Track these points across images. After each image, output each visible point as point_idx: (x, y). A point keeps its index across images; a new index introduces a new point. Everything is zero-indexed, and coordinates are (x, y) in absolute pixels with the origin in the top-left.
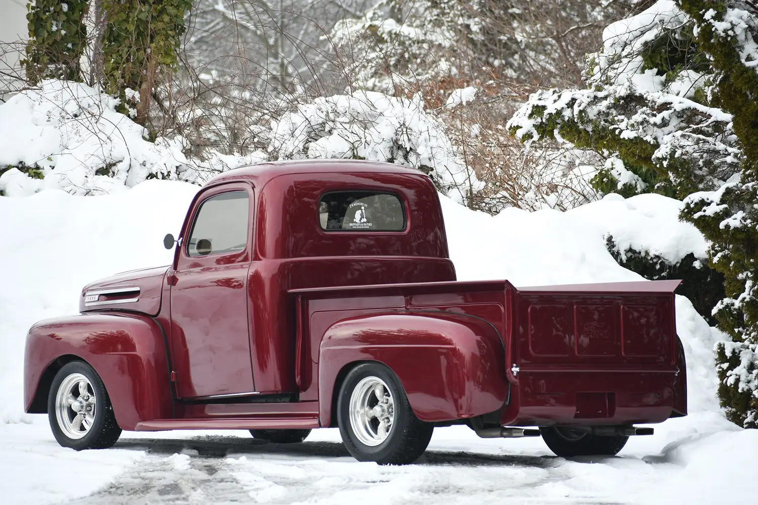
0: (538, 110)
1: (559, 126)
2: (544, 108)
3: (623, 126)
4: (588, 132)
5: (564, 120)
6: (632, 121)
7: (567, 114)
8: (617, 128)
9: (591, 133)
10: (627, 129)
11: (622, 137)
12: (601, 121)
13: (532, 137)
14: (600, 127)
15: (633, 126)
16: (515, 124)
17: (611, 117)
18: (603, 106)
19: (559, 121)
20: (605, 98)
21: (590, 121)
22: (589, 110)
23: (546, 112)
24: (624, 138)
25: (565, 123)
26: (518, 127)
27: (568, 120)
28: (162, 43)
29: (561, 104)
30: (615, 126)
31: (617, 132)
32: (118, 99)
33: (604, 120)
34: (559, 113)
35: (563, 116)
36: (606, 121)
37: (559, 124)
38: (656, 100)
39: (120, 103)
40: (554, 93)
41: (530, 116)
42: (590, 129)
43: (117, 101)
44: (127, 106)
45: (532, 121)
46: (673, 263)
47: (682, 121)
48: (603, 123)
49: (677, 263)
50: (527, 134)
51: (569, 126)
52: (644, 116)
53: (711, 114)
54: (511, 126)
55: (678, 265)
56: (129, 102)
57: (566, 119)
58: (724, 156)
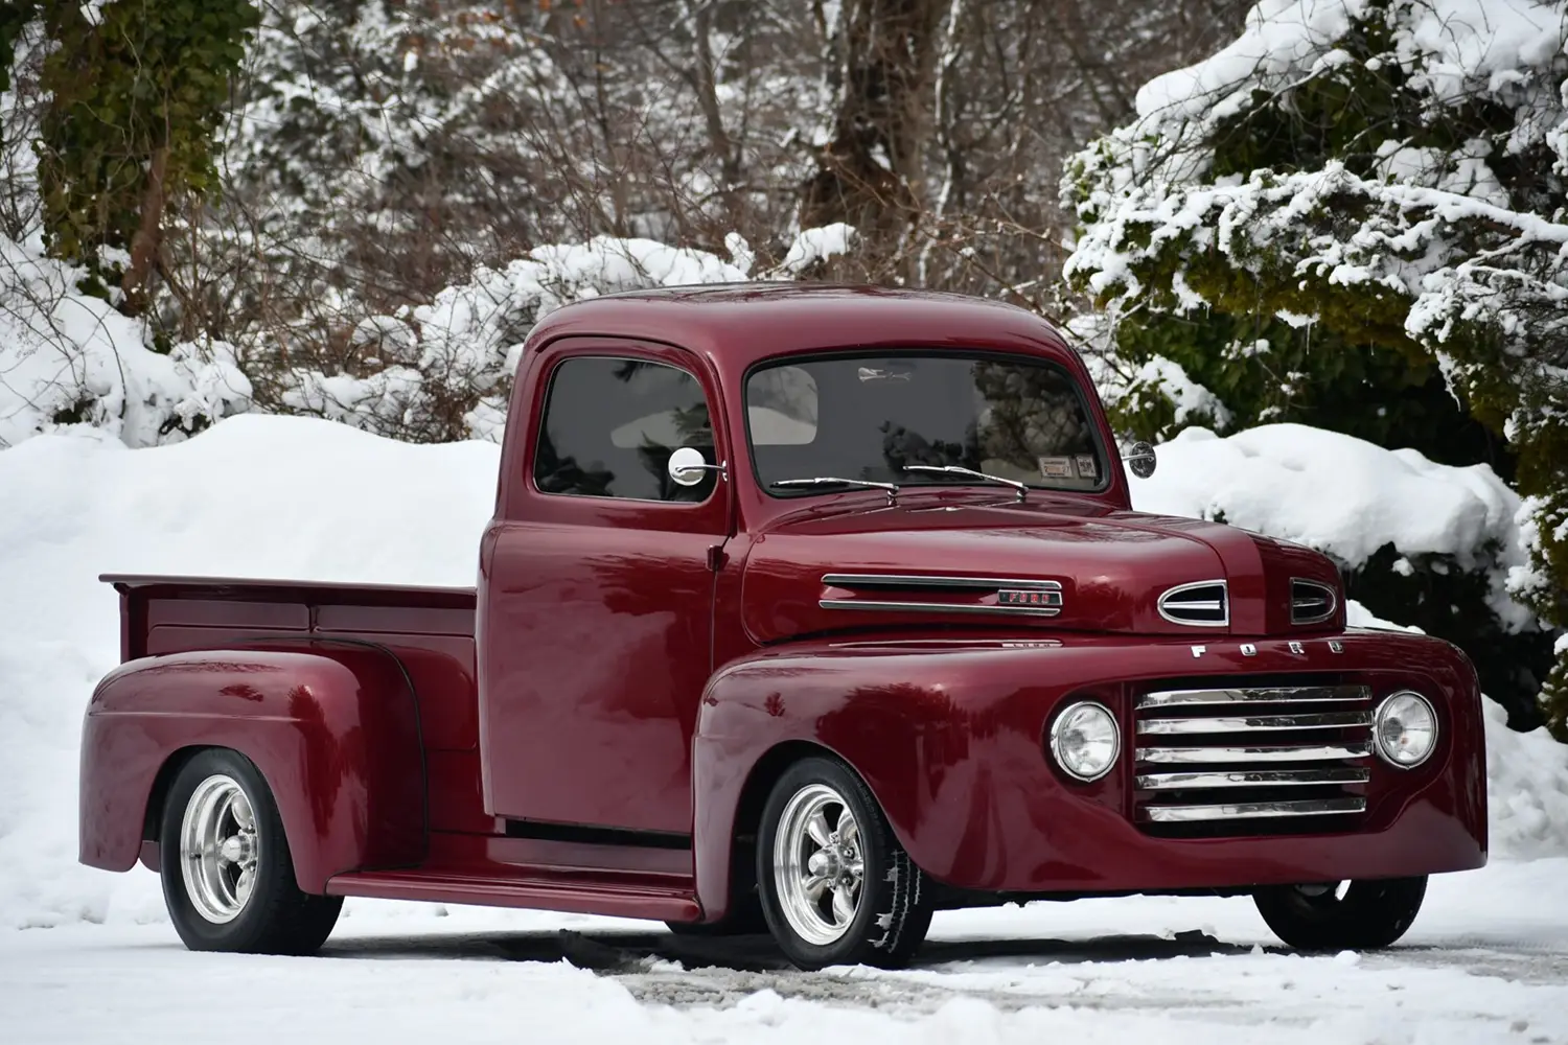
0: (1138, 232)
1: (1184, 265)
2: (1150, 226)
3: (1330, 256)
4: (1249, 274)
5: (1195, 253)
6: (1350, 248)
7: (1203, 237)
8: (1317, 264)
9: (1258, 277)
10: (1343, 263)
11: (1332, 280)
12: (1279, 251)
13: (1125, 290)
14: (1280, 264)
15: (1355, 257)
16: (1084, 265)
17: (1303, 241)
18: (1282, 217)
19: (1185, 254)
20: (1286, 200)
21: (1257, 251)
22: (1253, 228)
23: (1156, 235)
24: (1339, 284)
25: (1200, 259)
26: (1092, 271)
27: (1206, 252)
28: (186, 146)
29: (1189, 217)
30: (1314, 259)
31: (1320, 271)
32: (84, 268)
33: (1286, 249)
34: (1185, 236)
35: (1195, 244)
36: (1290, 250)
37: (1184, 260)
38: (1398, 200)
39: (88, 276)
40: (1167, 196)
41: (1121, 247)
42: (1255, 267)
43: (82, 272)
44: (102, 281)
45: (1126, 257)
46: (1354, 565)
47: (1455, 245)
48: (1284, 253)
49: (1361, 564)
50: (1113, 285)
51: (1208, 265)
52: (1380, 235)
53: (1522, 226)
54: (1075, 270)
55: (1362, 569)
56: (105, 272)
57: (1202, 249)
58: (1561, 313)
